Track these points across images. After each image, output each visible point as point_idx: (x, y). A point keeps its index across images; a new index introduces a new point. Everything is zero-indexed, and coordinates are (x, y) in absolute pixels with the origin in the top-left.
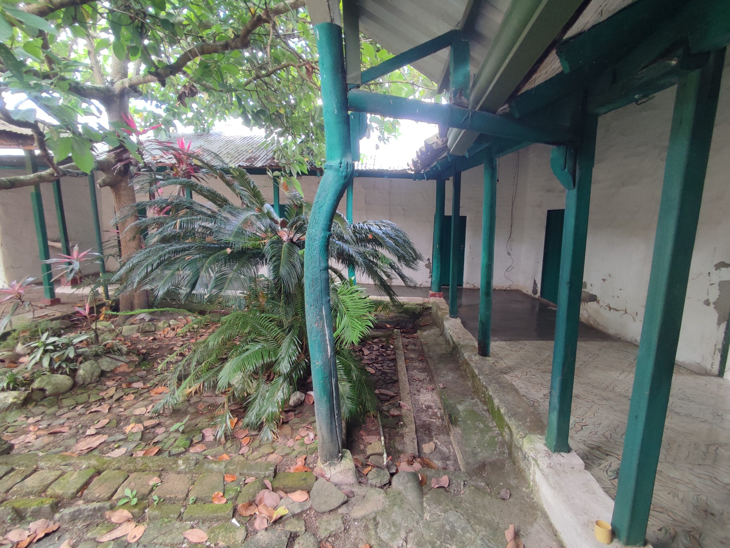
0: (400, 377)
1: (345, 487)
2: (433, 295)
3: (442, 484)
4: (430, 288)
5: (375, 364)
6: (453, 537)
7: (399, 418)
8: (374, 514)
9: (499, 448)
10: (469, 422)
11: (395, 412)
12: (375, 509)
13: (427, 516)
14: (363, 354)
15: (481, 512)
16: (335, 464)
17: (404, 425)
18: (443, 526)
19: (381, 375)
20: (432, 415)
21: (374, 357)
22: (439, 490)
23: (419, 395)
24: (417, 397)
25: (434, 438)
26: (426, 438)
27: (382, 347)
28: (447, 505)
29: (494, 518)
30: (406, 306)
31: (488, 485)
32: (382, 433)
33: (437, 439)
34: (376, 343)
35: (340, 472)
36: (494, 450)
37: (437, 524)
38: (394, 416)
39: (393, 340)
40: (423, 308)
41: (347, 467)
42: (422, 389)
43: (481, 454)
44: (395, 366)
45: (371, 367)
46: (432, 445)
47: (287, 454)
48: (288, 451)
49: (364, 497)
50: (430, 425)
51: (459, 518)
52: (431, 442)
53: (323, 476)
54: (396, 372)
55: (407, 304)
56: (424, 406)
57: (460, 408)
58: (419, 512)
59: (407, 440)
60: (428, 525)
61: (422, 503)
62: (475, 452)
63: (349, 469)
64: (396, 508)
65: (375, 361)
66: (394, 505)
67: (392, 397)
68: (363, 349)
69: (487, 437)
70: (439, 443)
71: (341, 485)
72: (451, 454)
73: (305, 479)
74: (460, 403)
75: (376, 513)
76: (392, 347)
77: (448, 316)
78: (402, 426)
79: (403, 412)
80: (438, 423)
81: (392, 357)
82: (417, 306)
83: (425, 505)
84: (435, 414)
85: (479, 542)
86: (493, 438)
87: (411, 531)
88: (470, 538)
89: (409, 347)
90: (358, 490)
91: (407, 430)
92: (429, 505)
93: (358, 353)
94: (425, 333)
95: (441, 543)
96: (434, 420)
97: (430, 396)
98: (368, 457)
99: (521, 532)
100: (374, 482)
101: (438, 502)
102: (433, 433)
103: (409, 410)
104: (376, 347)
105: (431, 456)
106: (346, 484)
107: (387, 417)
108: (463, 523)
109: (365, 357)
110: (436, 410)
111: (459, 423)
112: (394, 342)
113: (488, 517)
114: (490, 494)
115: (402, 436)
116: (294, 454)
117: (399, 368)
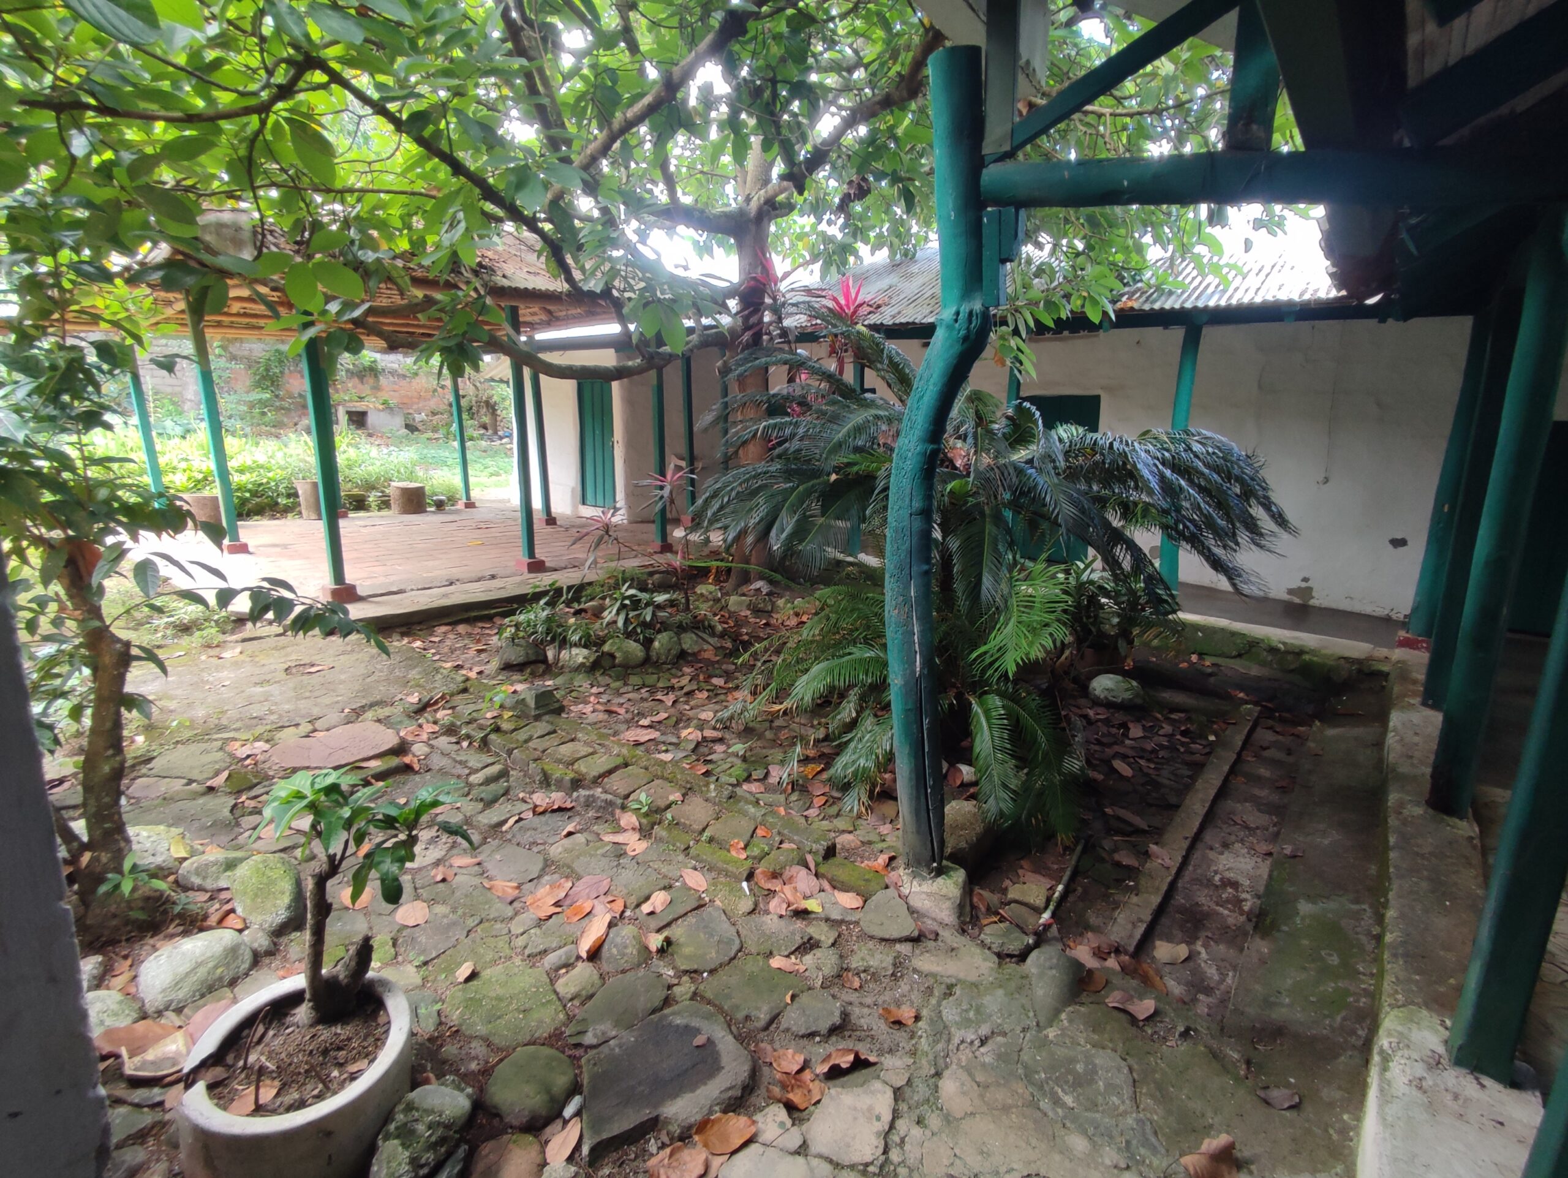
0: (1187, 802)
1: (929, 922)
2: (1405, 643)
3: (1131, 1008)
4: (1404, 625)
5: (1142, 762)
6: (1080, 1085)
7: (1132, 872)
8: (954, 981)
9: (1344, 1019)
10: (1305, 942)
11: (1126, 858)
12: (962, 976)
13: (1052, 1033)
14: (1126, 735)
15: (1185, 1091)
16: (924, 879)
17: (1135, 889)
18: (1073, 1060)
19: (1143, 785)
20: (1228, 901)
21: (1150, 745)
22: (1115, 1013)
23: (1222, 853)
24: (1211, 855)
25: (1199, 943)
26: (1179, 934)
27: (1184, 733)
28: (1111, 1040)
29: (1209, 1114)
30: (1306, 657)
31: (1248, 1063)
32: (1065, 878)
33: (1205, 946)
34: (1172, 722)
35: (929, 895)
36: (1326, 1016)
37: (1061, 1052)
38: (1118, 864)
39: (1224, 726)
40: (1360, 671)
41: (944, 891)
42: (1238, 845)
43: (1284, 1010)
44: (1193, 778)
45: (1129, 764)
46: (1182, 951)
47: (870, 843)
48: (873, 837)
49: (953, 950)
50: (1208, 915)
51: (1119, 1070)
52: (1183, 946)
53: (897, 887)
54: (1186, 788)
55: (1312, 652)
56: (1217, 878)
57: (1304, 907)
58: (1043, 1020)
59: (1122, 917)
60: (1043, 1044)
61: (1057, 1012)
62: (1272, 999)
63: (945, 897)
64: (1000, 992)
65: (1151, 755)
66: (1000, 986)
67: (1138, 831)
68: (1131, 725)
69: (1330, 987)
70: (1204, 955)
71: (924, 916)
72: (1222, 987)
73: (867, 880)
74: (1310, 898)
75: (959, 981)
76: (1212, 738)
77: (1416, 701)
78: (1130, 889)
79: (1148, 865)
80: (1231, 921)
81: (1197, 757)
82: (1342, 661)
83: (1063, 1016)
84: (1238, 902)
85: (1130, 1121)
86: (1347, 993)
87: (1005, 1034)
88: (1116, 1108)
89: (1266, 754)
90: (949, 936)
91: (1135, 899)
92: (1071, 1021)
93: (1114, 731)
94: (1331, 732)
95: (1047, 1079)
96: (1226, 912)
97: (1253, 864)
98: (1009, 903)
99: (1253, 1167)
100: (988, 941)
101: (1096, 1027)
102: (1203, 934)
103: (1168, 868)
104: (1167, 729)
105: (1167, 969)
106: (934, 920)
107: (1102, 860)
108: (1122, 1078)
109: (1127, 742)
110: (1244, 896)
111: (1277, 934)
112: (1224, 731)
113: (1197, 1105)
114: (1237, 1079)
115: (1116, 906)
116: (881, 846)
117: (1199, 784)
